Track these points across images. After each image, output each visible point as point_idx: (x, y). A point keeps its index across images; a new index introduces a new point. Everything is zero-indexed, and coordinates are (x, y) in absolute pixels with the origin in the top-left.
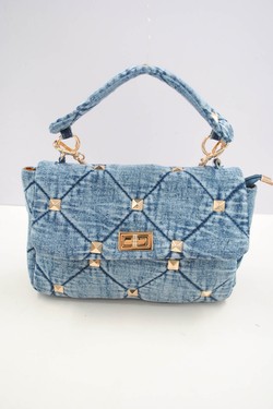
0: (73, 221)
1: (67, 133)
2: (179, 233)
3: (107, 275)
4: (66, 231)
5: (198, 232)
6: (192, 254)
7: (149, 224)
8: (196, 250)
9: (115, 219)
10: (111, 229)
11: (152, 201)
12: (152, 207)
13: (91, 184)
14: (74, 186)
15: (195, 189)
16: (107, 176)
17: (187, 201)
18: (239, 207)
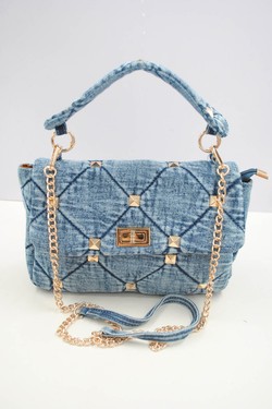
0: (71, 219)
1: (61, 129)
2: (176, 229)
3: (106, 270)
4: (64, 228)
5: (195, 228)
6: (189, 249)
7: (146, 220)
8: (193, 245)
9: (113, 215)
10: (109, 225)
11: (148, 197)
12: (149, 203)
13: (87, 181)
14: (70, 184)
15: (192, 184)
16: (104, 172)
17: (184, 197)
18: (235, 203)
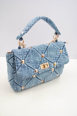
0: (29, 65)
1: (21, 39)
2: (55, 61)
4: (28, 69)
5: (59, 59)
6: (59, 65)
7: (47, 60)
8: (60, 64)
9: (39, 61)
10: (39, 65)
11: (46, 54)
12: (47, 56)
13: (31, 53)
14: (27, 55)
15: (56, 48)
16: (34, 49)
17: (54, 52)
18: (65, 51)
